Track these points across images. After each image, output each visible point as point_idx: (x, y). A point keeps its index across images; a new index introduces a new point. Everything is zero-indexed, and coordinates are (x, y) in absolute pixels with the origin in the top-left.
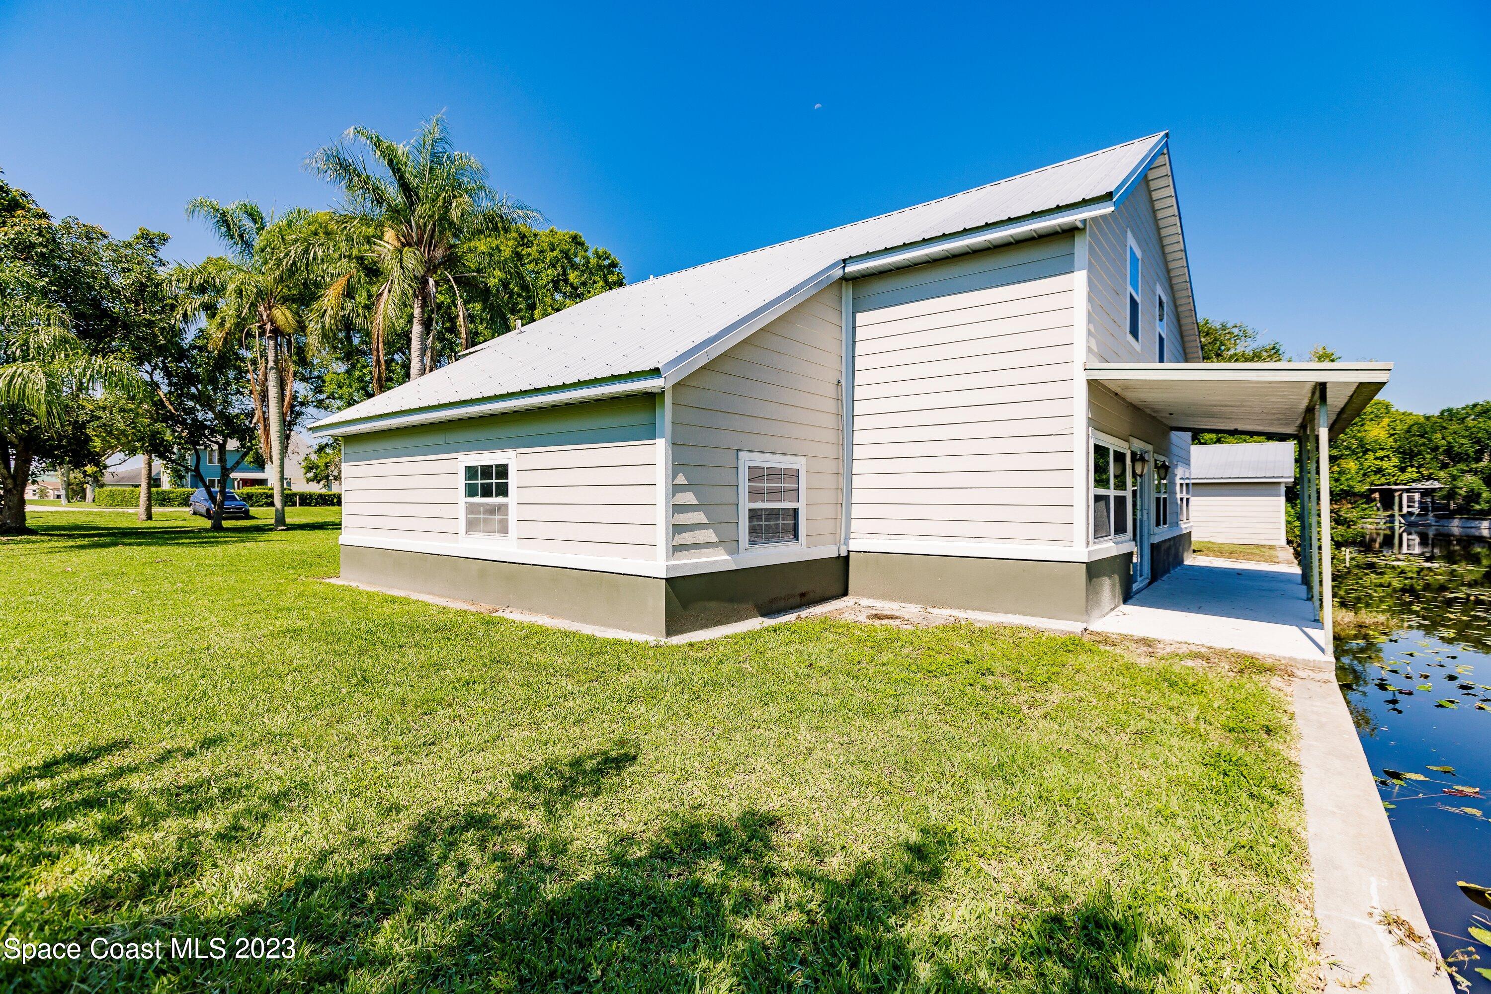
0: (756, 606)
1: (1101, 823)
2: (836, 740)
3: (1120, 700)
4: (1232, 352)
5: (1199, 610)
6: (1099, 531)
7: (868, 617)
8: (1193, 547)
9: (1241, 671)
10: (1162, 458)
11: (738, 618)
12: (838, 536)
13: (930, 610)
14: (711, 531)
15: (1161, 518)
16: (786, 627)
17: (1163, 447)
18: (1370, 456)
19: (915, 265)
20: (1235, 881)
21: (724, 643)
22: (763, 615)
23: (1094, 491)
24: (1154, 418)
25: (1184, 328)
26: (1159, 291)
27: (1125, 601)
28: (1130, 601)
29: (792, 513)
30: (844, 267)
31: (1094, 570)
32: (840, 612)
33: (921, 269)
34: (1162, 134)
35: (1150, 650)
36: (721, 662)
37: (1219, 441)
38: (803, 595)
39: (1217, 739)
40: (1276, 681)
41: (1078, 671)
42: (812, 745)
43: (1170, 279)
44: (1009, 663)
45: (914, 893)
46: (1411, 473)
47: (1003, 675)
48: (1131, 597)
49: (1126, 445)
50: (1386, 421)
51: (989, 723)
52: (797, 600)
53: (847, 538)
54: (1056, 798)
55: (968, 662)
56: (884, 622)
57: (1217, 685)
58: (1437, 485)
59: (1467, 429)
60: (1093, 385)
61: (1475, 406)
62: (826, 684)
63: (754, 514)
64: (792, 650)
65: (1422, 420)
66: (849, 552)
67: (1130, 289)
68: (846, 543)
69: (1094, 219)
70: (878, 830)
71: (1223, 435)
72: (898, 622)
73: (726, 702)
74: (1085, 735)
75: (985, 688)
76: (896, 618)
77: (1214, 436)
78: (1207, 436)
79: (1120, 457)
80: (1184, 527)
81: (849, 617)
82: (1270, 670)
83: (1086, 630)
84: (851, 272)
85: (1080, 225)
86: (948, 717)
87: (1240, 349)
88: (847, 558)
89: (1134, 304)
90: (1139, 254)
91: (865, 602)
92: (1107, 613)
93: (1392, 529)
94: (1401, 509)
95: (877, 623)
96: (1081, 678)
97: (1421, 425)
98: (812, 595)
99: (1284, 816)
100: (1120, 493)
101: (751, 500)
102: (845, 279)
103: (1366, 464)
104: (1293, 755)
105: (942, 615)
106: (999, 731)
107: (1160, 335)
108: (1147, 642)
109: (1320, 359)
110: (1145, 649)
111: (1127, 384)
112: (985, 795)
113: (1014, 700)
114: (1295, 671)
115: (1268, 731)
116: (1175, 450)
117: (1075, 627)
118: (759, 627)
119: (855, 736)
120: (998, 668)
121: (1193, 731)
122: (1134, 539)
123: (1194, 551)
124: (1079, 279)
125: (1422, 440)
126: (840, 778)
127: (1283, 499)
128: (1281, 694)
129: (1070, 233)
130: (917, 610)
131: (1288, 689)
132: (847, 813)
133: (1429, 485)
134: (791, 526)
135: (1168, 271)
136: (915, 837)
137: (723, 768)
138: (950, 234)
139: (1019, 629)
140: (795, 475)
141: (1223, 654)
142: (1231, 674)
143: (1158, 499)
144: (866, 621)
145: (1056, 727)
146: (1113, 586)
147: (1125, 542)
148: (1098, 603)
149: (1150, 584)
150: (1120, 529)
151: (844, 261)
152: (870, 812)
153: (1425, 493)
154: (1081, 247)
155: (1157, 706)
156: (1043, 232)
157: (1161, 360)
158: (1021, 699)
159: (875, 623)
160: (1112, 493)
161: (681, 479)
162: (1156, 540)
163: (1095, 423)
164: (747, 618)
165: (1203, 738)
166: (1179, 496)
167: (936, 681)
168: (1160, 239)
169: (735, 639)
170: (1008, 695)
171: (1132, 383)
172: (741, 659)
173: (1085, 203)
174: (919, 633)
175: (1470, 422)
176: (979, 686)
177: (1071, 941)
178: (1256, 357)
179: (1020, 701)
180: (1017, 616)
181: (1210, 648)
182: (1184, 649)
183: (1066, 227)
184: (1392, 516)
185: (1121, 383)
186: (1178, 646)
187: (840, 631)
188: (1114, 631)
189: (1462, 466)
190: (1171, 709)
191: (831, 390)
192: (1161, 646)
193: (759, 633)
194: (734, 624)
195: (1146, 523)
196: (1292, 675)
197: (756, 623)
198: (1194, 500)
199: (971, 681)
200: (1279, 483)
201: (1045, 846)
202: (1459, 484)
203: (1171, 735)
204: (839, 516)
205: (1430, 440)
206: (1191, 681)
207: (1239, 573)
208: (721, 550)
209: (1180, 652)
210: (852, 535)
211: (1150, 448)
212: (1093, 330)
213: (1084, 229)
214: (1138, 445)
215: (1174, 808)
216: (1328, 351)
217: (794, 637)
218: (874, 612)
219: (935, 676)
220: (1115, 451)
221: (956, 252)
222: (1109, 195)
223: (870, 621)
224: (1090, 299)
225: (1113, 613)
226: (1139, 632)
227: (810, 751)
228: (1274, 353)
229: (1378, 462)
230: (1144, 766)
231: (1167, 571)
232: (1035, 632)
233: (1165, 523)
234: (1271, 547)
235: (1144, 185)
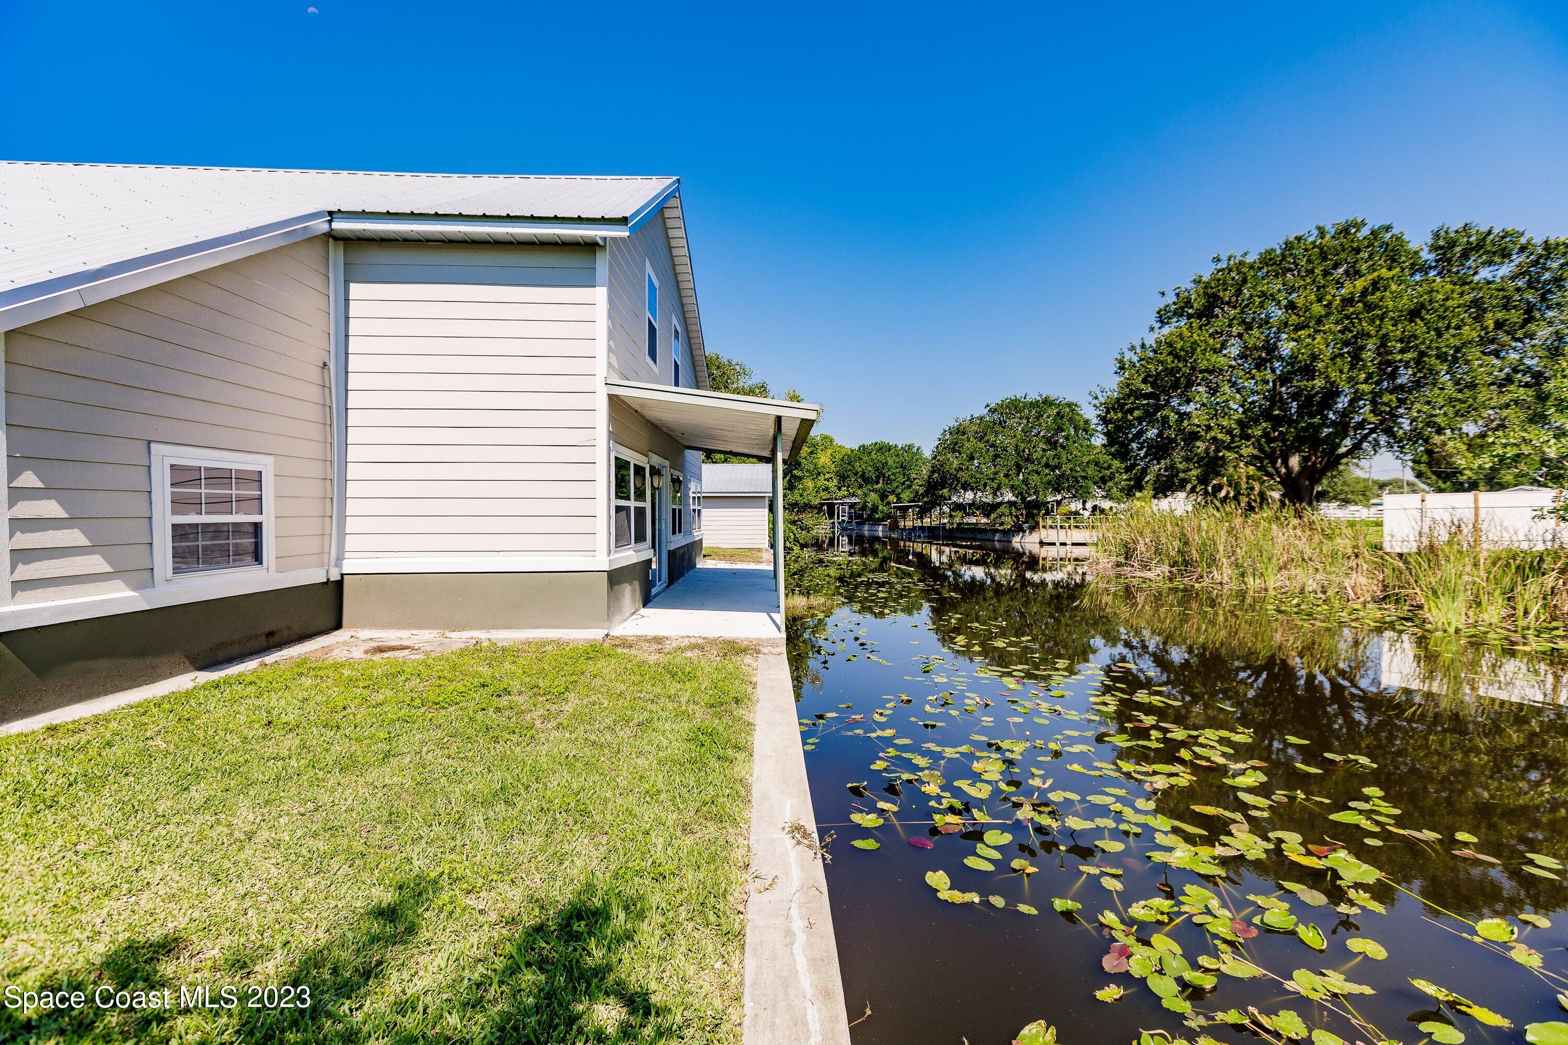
0: (188, 657)
1: (597, 818)
2: (295, 812)
3: (628, 697)
4: (735, 386)
5: (702, 607)
6: (620, 539)
7: (366, 652)
8: (703, 552)
9: (725, 655)
10: (677, 473)
11: (153, 677)
12: (326, 556)
13: (448, 634)
14: (97, 557)
15: (677, 527)
16: (240, 680)
17: (678, 463)
18: (822, 477)
19: (428, 241)
20: (699, 835)
21: (119, 717)
22: (200, 669)
23: (615, 502)
24: (670, 436)
25: (695, 359)
26: (675, 321)
27: (644, 606)
28: (649, 604)
29: (251, 529)
30: (330, 221)
31: (615, 577)
32: (327, 649)
33: (436, 247)
34: (675, 178)
35: (660, 647)
36: (109, 744)
37: (725, 461)
38: (271, 634)
39: (700, 714)
40: (748, 659)
41: (595, 677)
42: (254, 827)
43: (684, 313)
44: (528, 679)
45: (379, 963)
46: (844, 492)
47: (520, 693)
48: (650, 601)
49: (645, 459)
50: (829, 452)
51: (498, 746)
52: (263, 641)
53: (340, 559)
54: (556, 807)
55: (484, 686)
56: (386, 655)
57: (707, 669)
58: (857, 500)
59: (872, 460)
60: (614, 400)
61: (876, 444)
62: (291, 742)
63: (179, 532)
64: (242, 709)
65: (849, 452)
66: (342, 575)
67: (648, 314)
68: (338, 564)
69: (614, 239)
70: (340, 906)
71: (730, 456)
72: (406, 652)
73: (110, 801)
74: (593, 737)
75: (498, 710)
76: (404, 648)
77: (722, 456)
78: (718, 456)
79: (639, 470)
80: (697, 535)
81: (339, 655)
82: (744, 651)
83: (607, 635)
84: (341, 230)
85: (601, 242)
86: (453, 750)
87: (741, 384)
88: (340, 584)
89: (652, 329)
90: (656, 283)
91: (364, 634)
92: (628, 618)
93: (833, 533)
94: (838, 518)
95: (377, 657)
96: (598, 682)
97: (849, 456)
98: (286, 633)
99: (739, 770)
100: (640, 504)
101: (174, 512)
102: (332, 236)
103: (819, 484)
104: (749, 717)
105: (461, 638)
106: (508, 752)
107: (675, 362)
108: (658, 640)
109: (792, 399)
110: (656, 647)
111: (644, 402)
112: (482, 825)
113: (528, 717)
114: (761, 648)
115: (737, 701)
116: (688, 466)
117: (597, 634)
118: (190, 685)
119: (324, 798)
120: (516, 685)
121: (683, 713)
122: (653, 546)
123: (705, 556)
124: (600, 294)
125: (850, 467)
126: (293, 857)
127: (767, 510)
128: (750, 669)
129: (591, 247)
130: (432, 636)
131: (754, 664)
132: (297, 900)
133: (854, 500)
134: (251, 549)
135: (682, 305)
136: (388, 897)
137: (86, 898)
138: (468, 216)
139: (543, 644)
140: (257, 479)
141: (713, 642)
142: (718, 658)
143: (674, 510)
144: (363, 656)
145: (567, 735)
146: (634, 591)
147: (645, 549)
148: (619, 610)
149: (668, 587)
150: (640, 538)
151: (331, 213)
152: (333, 887)
153: (852, 506)
154: (602, 263)
155: (658, 696)
156: (567, 240)
157: (677, 384)
158: (536, 714)
159: (374, 658)
160: (632, 504)
161: (29, 479)
162: (672, 547)
163: (615, 436)
164: (171, 675)
165: (690, 717)
166: (692, 507)
167: (443, 712)
168: (676, 275)
169: (143, 709)
170: (523, 712)
171: (647, 402)
172: (148, 734)
173: (603, 221)
174: (430, 661)
175: (873, 456)
176: (492, 710)
177: (552, 944)
178: (751, 392)
179: (534, 717)
180: (543, 630)
181: (704, 639)
182: (686, 642)
183: (588, 241)
184: (833, 523)
185: (639, 401)
186: (681, 640)
187: (322, 673)
188: (631, 634)
189: (869, 487)
190: (669, 697)
191: (314, 374)
192: (669, 642)
193: (188, 694)
194: (145, 687)
195: (663, 532)
196: (758, 652)
197: (185, 681)
198: (704, 512)
199: (484, 705)
200: (764, 497)
201: (539, 858)
202: (868, 500)
203: (666, 720)
204: (328, 532)
205: (853, 467)
206: (688, 670)
207: (734, 573)
208: (119, 583)
209: (683, 645)
210: (347, 555)
211: (667, 463)
212: (613, 347)
213: (604, 247)
214: (656, 460)
215: (660, 786)
216: (797, 393)
217: (251, 690)
218: (375, 644)
219: (443, 707)
220: (635, 465)
221: (476, 238)
222: (624, 221)
223: (369, 656)
224: (610, 316)
225: (634, 617)
226: (651, 632)
227: (250, 836)
228: (762, 390)
229: (826, 482)
230: (640, 754)
231: (682, 575)
232: (558, 643)
233: (680, 531)
234: (759, 550)
235: (660, 221)
